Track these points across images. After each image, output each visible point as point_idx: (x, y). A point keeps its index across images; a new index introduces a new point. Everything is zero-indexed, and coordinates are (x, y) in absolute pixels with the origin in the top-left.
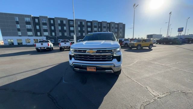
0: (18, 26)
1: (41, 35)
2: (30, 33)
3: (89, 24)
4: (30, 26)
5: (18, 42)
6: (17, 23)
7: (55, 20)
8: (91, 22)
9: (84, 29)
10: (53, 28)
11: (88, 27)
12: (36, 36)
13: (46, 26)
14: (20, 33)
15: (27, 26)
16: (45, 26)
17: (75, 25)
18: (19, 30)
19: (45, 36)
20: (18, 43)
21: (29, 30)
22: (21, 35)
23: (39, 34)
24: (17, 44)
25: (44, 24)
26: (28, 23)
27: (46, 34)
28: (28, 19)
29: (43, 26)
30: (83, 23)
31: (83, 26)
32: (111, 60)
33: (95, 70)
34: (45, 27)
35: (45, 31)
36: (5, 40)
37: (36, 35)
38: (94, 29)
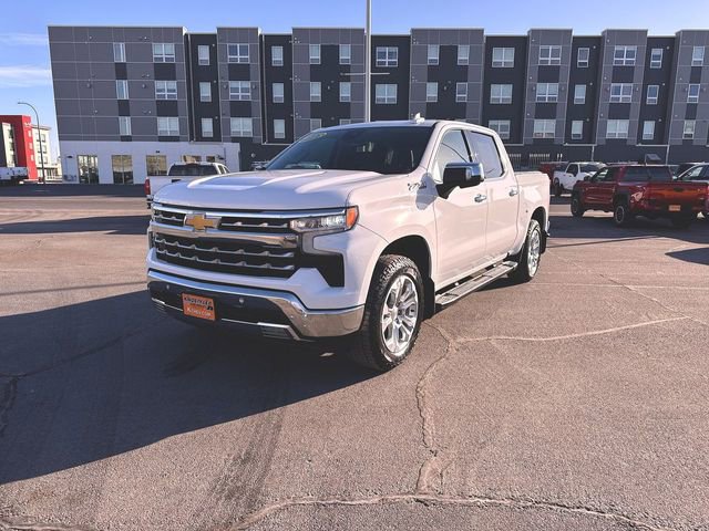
0: (123, 90)
1: (217, 137)
2: (168, 125)
3: (505, 57)
4: (173, 85)
5: (116, 170)
6: (121, 71)
7: (295, 43)
8: (519, 44)
9: (461, 97)
10: (278, 91)
11: (494, 75)
12: (192, 139)
13: (247, 85)
14: (126, 124)
15: (159, 84)
16: (239, 84)
17: (369, 73)
18: (124, 107)
19: (235, 140)
20: (117, 176)
21: (167, 108)
22: (129, 133)
23: (207, 125)
24: (112, 182)
25: (239, 72)
26: (165, 71)
27: (242, 126)
28: (164, 51)
29: (233, 84)
30: (463, 55)
31: (463, 73)
32: (288, 275)
33: (209, 315)
34: (240, 90)
35: (241, 109)
36: (66, 158)
37: (196, 135)
38: (533, 92)
